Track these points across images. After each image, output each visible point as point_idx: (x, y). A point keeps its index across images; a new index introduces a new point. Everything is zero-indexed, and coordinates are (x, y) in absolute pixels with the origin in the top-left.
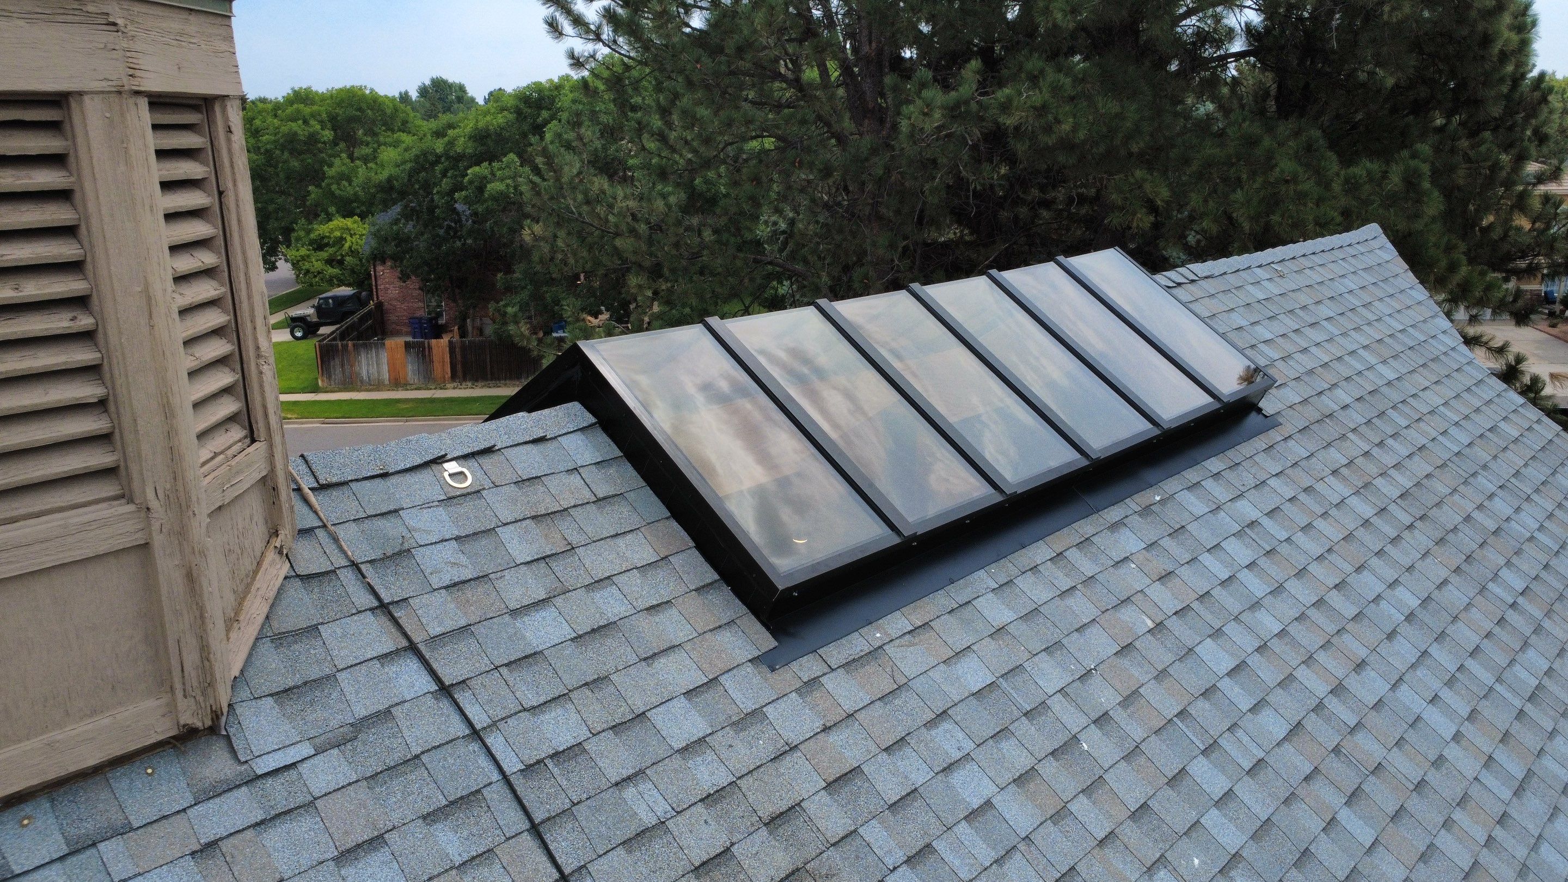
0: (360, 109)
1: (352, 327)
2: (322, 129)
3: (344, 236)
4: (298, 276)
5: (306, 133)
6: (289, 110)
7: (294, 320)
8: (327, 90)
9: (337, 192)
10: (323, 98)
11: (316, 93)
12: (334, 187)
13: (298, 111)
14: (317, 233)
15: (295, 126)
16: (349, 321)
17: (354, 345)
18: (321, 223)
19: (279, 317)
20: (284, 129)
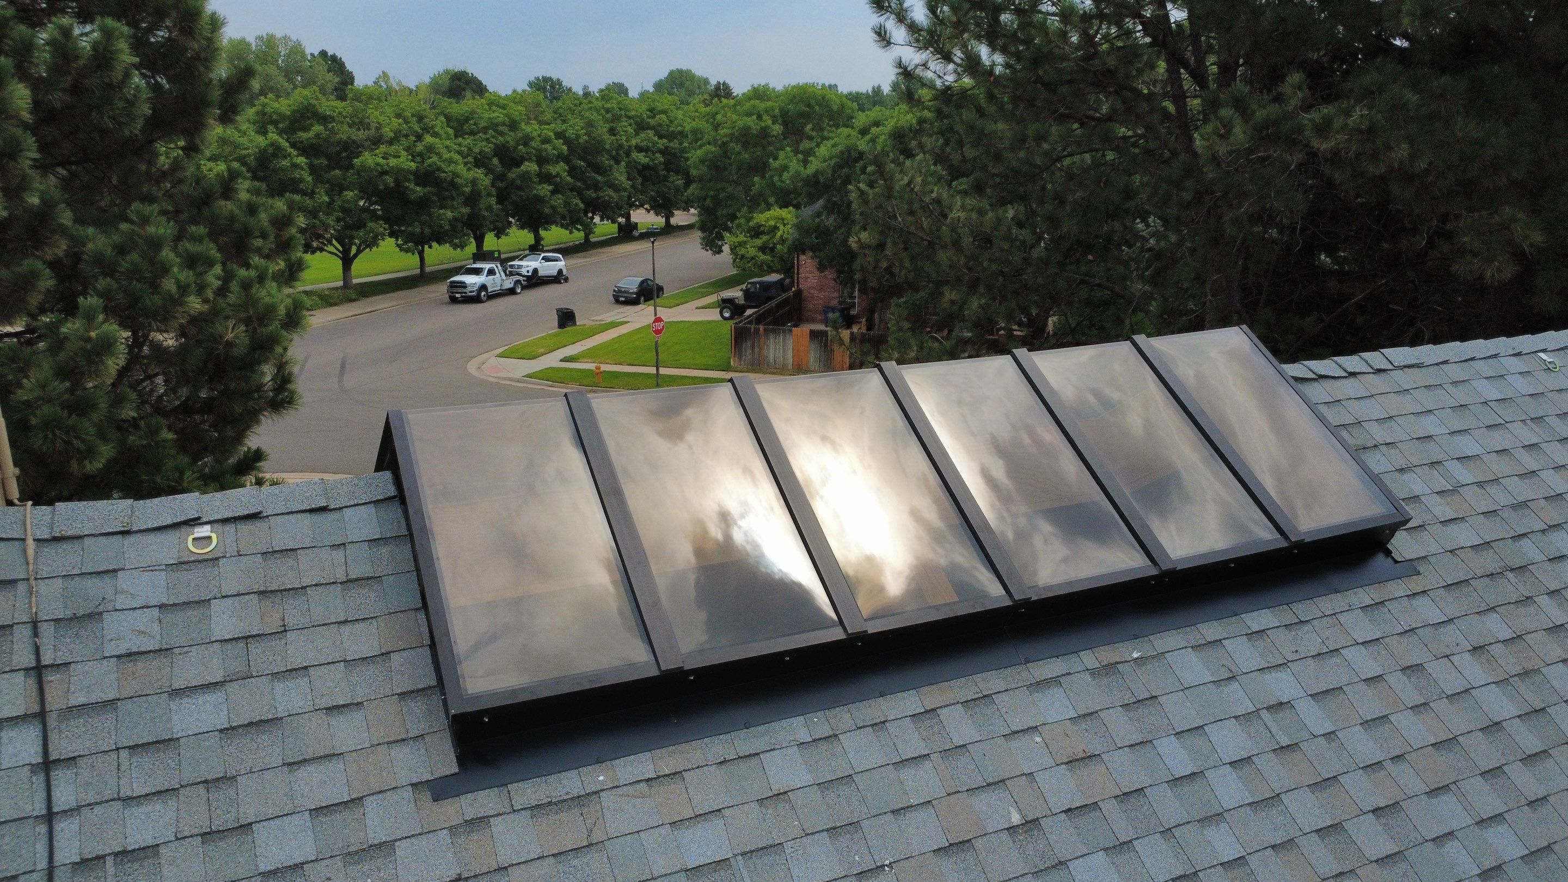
0: (809, 106)
1: (769, 311)
2: (773, 124)
3: (778, 225)
4: (734, 261)
5: (759, 128)
6: (748, 106)
7: (724, 301)
8: (784, 87)
9: (778, 184)
10: (778, 95)
11: (774, 89)
12: (776, 179)
13: (754, 106)
14: (755, 221)
15: (750, 121)
16: (767, 306)
17: (765, 329)
18: (762, 212)
19: (713, 298)
20: (740, 124)
